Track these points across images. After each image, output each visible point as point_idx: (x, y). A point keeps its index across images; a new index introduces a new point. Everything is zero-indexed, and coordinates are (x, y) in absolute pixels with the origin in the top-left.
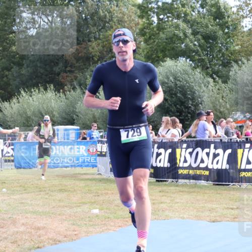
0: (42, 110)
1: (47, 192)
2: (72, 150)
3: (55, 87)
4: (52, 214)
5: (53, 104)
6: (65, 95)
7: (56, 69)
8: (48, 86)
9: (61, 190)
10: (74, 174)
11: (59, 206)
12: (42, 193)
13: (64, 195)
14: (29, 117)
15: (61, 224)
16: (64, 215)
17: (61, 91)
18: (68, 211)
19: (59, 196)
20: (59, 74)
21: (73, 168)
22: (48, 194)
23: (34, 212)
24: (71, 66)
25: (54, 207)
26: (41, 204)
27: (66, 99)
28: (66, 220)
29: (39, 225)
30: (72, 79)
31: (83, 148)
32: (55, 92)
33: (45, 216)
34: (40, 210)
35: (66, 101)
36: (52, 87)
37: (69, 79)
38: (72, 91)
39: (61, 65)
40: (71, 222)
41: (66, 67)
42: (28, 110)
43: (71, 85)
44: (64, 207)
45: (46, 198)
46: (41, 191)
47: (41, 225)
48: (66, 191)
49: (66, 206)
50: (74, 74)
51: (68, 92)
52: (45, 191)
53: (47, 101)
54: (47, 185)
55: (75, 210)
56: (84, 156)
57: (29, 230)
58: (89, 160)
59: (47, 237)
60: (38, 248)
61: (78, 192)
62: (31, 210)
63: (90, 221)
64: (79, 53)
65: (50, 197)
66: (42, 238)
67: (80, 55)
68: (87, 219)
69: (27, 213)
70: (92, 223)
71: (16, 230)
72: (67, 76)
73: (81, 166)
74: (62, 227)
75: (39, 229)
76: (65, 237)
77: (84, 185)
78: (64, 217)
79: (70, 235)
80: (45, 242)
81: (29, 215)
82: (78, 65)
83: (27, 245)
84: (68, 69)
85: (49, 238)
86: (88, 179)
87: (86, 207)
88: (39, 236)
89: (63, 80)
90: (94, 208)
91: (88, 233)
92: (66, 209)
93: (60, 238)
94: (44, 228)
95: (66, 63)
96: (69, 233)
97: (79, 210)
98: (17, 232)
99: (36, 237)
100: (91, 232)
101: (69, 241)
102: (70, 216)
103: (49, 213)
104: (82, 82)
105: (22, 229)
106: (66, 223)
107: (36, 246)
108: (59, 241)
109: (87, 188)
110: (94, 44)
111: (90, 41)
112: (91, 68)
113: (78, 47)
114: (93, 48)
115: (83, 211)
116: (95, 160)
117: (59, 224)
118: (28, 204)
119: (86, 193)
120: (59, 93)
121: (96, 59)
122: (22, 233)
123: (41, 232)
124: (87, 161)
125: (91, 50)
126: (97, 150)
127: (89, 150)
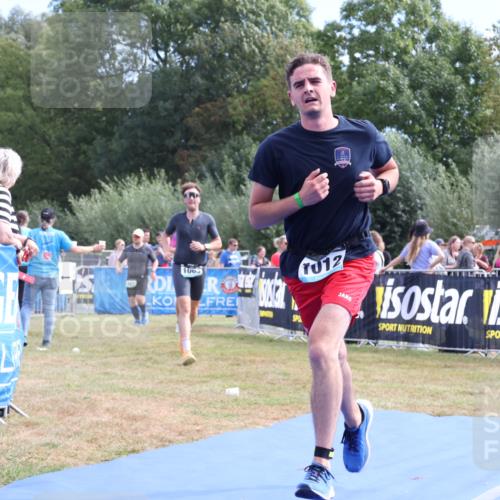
0: (143, 212)
1: (150, 356)
3: (167, 172)
4: (159, 393)
5: (163, 204)
7: (170, 143)
8: (156, 172)
11: (171, 381)
12: (141, 357)
14: (121, 226)
15: (174, 411)
16: (178, 396)
17: (179, 180)
18: (186, 390)
20: (174, 151)
22: (151, 358)
23: (128, 390)
24: (196, 138)
25: (162, 382)
26: (139, 376)
28: (182, 405)
29: (135, 413)
30: (197, 161)
31: (213, 281)
32: (168, 182)
33: (145, 397)
34: (138, 387)
36: (163, 173)
37: (192, 160)
38: (198, 181)
39: (178, 135)
40: (189, 410)
41: (187, 141)
42: (120, 213)
43: (196, 171)
44: (178, 382)
45: (148, 367)
46: (138, 354)
47: (138, 411)
49: (182, 381)
50: (201, 153)
52: (146, 353)
53: (152, 198)
54: (149, 344)
55: (198, 388)
56: (214, 295)
57: (118, 420)
58: (223, 303)
59: (148, 434)
60: (133, 451)
61: (204, 357)
62: (122, 386)
63: (223, 408)
64: (210, 116)
65: (155, 366)
66: (140, 435)
67: (212, 119)
68: (219, 405)
69: (115, 391)
70: (226, 412)
71: (95, 419)
72: (189, 156)
73: (209, 312)
74: (176, 416)
75: (134, 419)
76: (180, 434)
77: (213, 345)
78: (178, 400)
79: (189, 432)
80: (145, 442)
81: (118, 395)
82: (207, 136)
83: (115, 446)
84: (192, 142)
85: (151, 436)
86: (221, 336)
87: (216, 385)
88: (136, 432)
89: (181, 162)
90: (230, 386)
91: (219, 428)
92: (182, 386)
93: (171, 436)
94: (143, 418)
95: (188, 132)
96: (186, 427)
97: (205, 387)
98: (97, 424)
99: (129, 433)
100: (226, 426)
101: (187, 441)
102: (189, 398)
103: (152, 392)
104: (215, 166)
105: (106, 418)
106: (182, 411)
107: (130, 448)
108: (170, 442)
109: (218, 352)
110: (237, 101)
111: (229, 95)
112: (231, 142)
113: (209, 105)
114: (235, 109)
115: (211, 391)
116: (234, 302)
117: (170, 411)
118: (116, 375)
119: (216, 359)
120: (174, 185)
121: (240, 128)
122: (106, 425)
123: (139, 424)
124: (220, 305)
125: (231, 111)
126: (237, 285)
127: (223, 285)
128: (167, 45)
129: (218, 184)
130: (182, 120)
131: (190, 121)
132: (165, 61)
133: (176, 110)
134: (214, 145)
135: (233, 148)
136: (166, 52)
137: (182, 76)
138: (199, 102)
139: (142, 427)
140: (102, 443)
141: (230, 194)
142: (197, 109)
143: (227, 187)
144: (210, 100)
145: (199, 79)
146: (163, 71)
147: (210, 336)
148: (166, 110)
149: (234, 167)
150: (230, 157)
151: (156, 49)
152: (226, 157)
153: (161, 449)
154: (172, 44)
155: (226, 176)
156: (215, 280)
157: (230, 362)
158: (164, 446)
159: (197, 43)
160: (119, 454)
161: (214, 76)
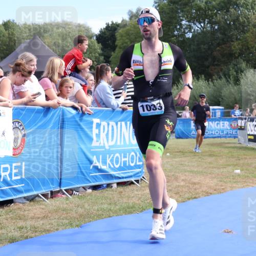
0: (195, 94)
1: (200, 156)
2: (219, 125)
3: (205, 76)
4: (205, 172)
5: (204, 90)
6: (213, 83)
7: (207, 63)
8: (200, 76)
9: (210, 155)
10: (220, 143)
11: (210, 167)
12: (196, 157)
13: (213, 159)
15: (212, 180)
17: (210, 80)
18: (217, 171)
19: (210, 159)
20: (208, 67)
21: (219, 139)
22: (201, 158)
23: (192, 172)
24: (217, 61)
25: (205, 168)
26: (196, 165)
27: (214, 85)
28: (215, 178)
29: (195, 181)
30: (218, 71)
32: (205, 80)
33: (199, 175)
34: (196, 170)
35: (213, 87)
36: (203, 76)
37: (216, 70)
38: (219, 80)
39: (210, 60)
40: (218, 180)
41: (214, 62)
43: (218, 75)
44: (213, 168)
45: (200, 161)
47: (196, 180)
48: (214, 156)
49: (215, 168)
50: (220, 67)
51: (215, 81)
52: (198, 155)
53: (199, 88)
55: (222, 170)
56: (228, 129)
57: (187, 184)
58: (231, 133)
59: (201, 190)
60: (195, 198)
61: (224, 157)
62: (188, 169)
63: (233, 179)
64: (224, 51)
65: (203, 160)
66: (197, 191)
67: (225, 52)
68: (231, 178)
69: (185, 172)
70: (235, 180)
71: (178, 184)
72: (215, 69)
73: (225, 137)
74: (213, 183)
75: (195, 184)
76: (215, 190)
77: (228, 151)
78: (213, 176)
79: (219, 189)
80: (199, 194)
81: (187, 174)
82: (223, 60)
83: (187, 196)
84: (216, 63)
85: (202, 191)
86: (231, 147)
87: (230, 169)
88: (195, 189)
89: (211, 72)
90: (236, 169)
91: (232, 188)
92: (215, 169)
93: (211, 191)
94: (199, 183)
95: (214, 59)
96: (217, 187)
97: (225, 170)
98: (179, 186)
99: (193, 190)
100: (235, 187)
101: (218, 193)
102: (218, 175)
103: (202, 172)
104: (226, 73)
105: (182, 183)
106: (215, 181)
107: (193, 197)
108: (211, 194)
109: (230, 154)
110: (235, 43)
111: (232, 41)
112: (233, 62)
113: (223, 46)
114: (235, 47)
115: (228, 171)
116: (237, 132)
117: (210, 181)
118: (186, 165)
119: (229, 158)
120: (208, 81)
121: (237, 55)
122: (182, 186)
123: (197, 186)
124: (230, 134)
125: (233, 48)
126: (237, 125)
127: (231, 125)
128: (205, 21)
129: (228, 81)
130: (212, 53)
131: (215, 53)
132: (203, 28)
133: (209, 49)
134: (226, 63)
135: (234, 65)
136: (204, 24)
137: (211, 33)
138: (219, 45)
139: (199, 187)
140: (181, 194)
141: (233, 85)
142: (218, 48)
143: (232, 82)
144: (224, 44)
145: (219, 35)
146: (203, 32)
147: (227, 147)
148: (205, 49)
149: (235, 73)
150: (233, 68)
151: (200, 23)
152: (231, 69)
153: (207, 197)
154: (206, 20)
155: (231, 77)
156: (228, 123)
157: (236, 159)
158: (208, 195)
159: (218, 19)
160: (189, 199)
161: (226, 33)
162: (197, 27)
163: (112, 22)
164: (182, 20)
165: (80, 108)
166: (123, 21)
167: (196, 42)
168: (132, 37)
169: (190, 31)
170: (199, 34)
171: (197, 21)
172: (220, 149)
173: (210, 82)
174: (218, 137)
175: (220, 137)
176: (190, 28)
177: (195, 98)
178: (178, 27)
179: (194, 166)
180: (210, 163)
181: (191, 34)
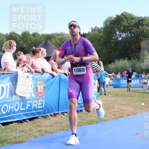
1: (125, 97)
5: (127, 65)
7: (128, 52)
8: (125, 58)
9: (130, 96)
11: (130, 102)
12: (123, 97)
13: (131, 98)
16: (131, 105)
18: (133, 104)
19: (129, 98)
20: (129, 54)
23: (121, 104)
24: (134, 51)
25: (127, 102)
28: (132, 107)
29: (122, 109)
30: (134, 56)
33: (124, 106)
34: (123, 103)
35: (132, 63)
36: (127, 58)
38: (134, 60)
39: (130, 51)
43: (134, 58)
48: (132, 96)
49: (132, 102)
50: (135, 54)
51: (133, 61)
53: (125, 64)
54: (125, 94)
55: (135, 103)
56: (138, 84)
57: (119, 110)
61: (136, 97)
62: (119, 103)
65: (126, 99)
67: (137, 47)
68: (140, 107)
70: (141, 109)
71: (114, 110)
72: (132, 55)
73: (137, 87)
77: (138, 94)
80: (124, 115)
81: (118, 105)
82: (136, 50)
83: (118, 116)
85: (126, 114)
86: (140, 92)
87: (139, 103)
88: (123, 113)
90: (142, 103)
91: (140, 112)
94: (124, 110)
95: (132, 50)
96: (133, 112)
97: (137, 103)
99: (121, 113)
100: (142, 112)
101: (133, 115)
102: (134, 106)
103: (126, 104)
104: (138, 57)
105: (116, 110)
106: (132, 109)
107: (121, 116)
108: (130, 115)
111: (141, 42)
113: (136, 44)
116: (143, 85)
117: (129, 109)
118: (118, 101)
119: (139, 97)
124: (140, 86)
126: (143, 81)
127: (140, 82)
128: (127, 32)
129: (138, 60)
130: (131, 47)
132: (127, 35)
133: (129, 45)
134: (137, 52)
136: (127, 33)
137: (130, 38)
138: (134, 43)
140: (116, 115)
142: (134, 45)
143: (140, 61)
145: (134, 39)
146: (127, 37)
147: (138, 92)
148: (127, 45)
151: (125, 33)
156: (138, 81)
157: (142, 98)
158: (128, 116)
159: (134, 31)
160: (119, 118)
161: (138, 38)
162: (124, 35)
163: (84, 33)
164: (117, 32)
165: (67, 74)
166: (89, 32)
167: (123, 42)
168: (93, 40)
169: (120, 37)
170: (125, 38)
171: (124, 32)
172: (134, 93)
173: (130, 61)
174: (134, 87)
175: (135, 87)
176: (120, 35)
177: (123, 68)
178: (115, 35)
179: (122, 101)
180: (130, 100)
181: (121, 38)
